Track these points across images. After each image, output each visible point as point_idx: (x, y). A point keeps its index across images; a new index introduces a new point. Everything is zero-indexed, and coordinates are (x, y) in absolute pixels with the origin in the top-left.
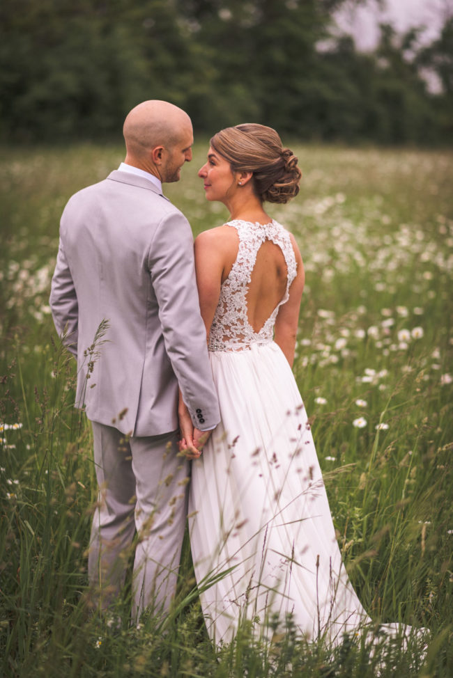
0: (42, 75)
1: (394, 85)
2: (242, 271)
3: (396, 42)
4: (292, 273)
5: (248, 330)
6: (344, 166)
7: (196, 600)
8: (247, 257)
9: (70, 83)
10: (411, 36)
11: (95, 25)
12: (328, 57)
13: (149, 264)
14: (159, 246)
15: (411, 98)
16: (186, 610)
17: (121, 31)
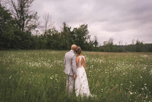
0: (60, 44)
1: (91, 46)
2: (80, 61)
3: (91, 42)
4: (84, 60)
5: (81, 66)
6: (86, 53)
7: (75, 92)
8: (81, 59)
9: (62, 45)
10: (92, 42)
11: (65, 40)
12: (85, 43)
13: (72, 59)
14: (73, 57)
15: (92, 47)
16: (74, 93)
17: (67, 40)
